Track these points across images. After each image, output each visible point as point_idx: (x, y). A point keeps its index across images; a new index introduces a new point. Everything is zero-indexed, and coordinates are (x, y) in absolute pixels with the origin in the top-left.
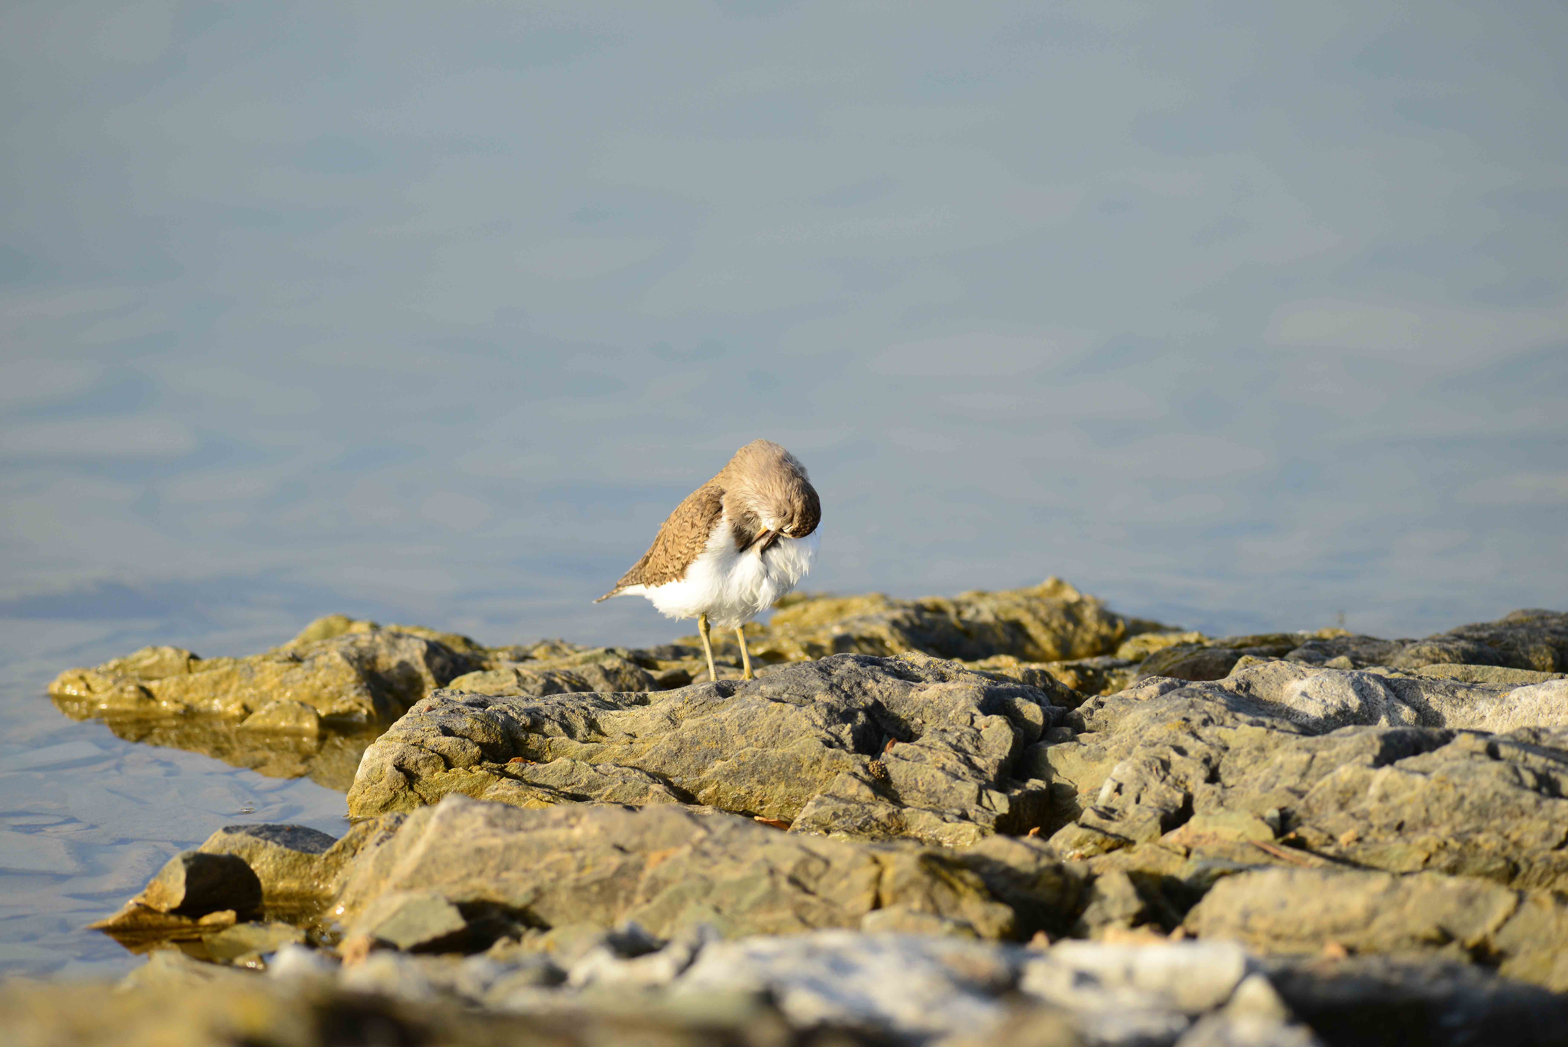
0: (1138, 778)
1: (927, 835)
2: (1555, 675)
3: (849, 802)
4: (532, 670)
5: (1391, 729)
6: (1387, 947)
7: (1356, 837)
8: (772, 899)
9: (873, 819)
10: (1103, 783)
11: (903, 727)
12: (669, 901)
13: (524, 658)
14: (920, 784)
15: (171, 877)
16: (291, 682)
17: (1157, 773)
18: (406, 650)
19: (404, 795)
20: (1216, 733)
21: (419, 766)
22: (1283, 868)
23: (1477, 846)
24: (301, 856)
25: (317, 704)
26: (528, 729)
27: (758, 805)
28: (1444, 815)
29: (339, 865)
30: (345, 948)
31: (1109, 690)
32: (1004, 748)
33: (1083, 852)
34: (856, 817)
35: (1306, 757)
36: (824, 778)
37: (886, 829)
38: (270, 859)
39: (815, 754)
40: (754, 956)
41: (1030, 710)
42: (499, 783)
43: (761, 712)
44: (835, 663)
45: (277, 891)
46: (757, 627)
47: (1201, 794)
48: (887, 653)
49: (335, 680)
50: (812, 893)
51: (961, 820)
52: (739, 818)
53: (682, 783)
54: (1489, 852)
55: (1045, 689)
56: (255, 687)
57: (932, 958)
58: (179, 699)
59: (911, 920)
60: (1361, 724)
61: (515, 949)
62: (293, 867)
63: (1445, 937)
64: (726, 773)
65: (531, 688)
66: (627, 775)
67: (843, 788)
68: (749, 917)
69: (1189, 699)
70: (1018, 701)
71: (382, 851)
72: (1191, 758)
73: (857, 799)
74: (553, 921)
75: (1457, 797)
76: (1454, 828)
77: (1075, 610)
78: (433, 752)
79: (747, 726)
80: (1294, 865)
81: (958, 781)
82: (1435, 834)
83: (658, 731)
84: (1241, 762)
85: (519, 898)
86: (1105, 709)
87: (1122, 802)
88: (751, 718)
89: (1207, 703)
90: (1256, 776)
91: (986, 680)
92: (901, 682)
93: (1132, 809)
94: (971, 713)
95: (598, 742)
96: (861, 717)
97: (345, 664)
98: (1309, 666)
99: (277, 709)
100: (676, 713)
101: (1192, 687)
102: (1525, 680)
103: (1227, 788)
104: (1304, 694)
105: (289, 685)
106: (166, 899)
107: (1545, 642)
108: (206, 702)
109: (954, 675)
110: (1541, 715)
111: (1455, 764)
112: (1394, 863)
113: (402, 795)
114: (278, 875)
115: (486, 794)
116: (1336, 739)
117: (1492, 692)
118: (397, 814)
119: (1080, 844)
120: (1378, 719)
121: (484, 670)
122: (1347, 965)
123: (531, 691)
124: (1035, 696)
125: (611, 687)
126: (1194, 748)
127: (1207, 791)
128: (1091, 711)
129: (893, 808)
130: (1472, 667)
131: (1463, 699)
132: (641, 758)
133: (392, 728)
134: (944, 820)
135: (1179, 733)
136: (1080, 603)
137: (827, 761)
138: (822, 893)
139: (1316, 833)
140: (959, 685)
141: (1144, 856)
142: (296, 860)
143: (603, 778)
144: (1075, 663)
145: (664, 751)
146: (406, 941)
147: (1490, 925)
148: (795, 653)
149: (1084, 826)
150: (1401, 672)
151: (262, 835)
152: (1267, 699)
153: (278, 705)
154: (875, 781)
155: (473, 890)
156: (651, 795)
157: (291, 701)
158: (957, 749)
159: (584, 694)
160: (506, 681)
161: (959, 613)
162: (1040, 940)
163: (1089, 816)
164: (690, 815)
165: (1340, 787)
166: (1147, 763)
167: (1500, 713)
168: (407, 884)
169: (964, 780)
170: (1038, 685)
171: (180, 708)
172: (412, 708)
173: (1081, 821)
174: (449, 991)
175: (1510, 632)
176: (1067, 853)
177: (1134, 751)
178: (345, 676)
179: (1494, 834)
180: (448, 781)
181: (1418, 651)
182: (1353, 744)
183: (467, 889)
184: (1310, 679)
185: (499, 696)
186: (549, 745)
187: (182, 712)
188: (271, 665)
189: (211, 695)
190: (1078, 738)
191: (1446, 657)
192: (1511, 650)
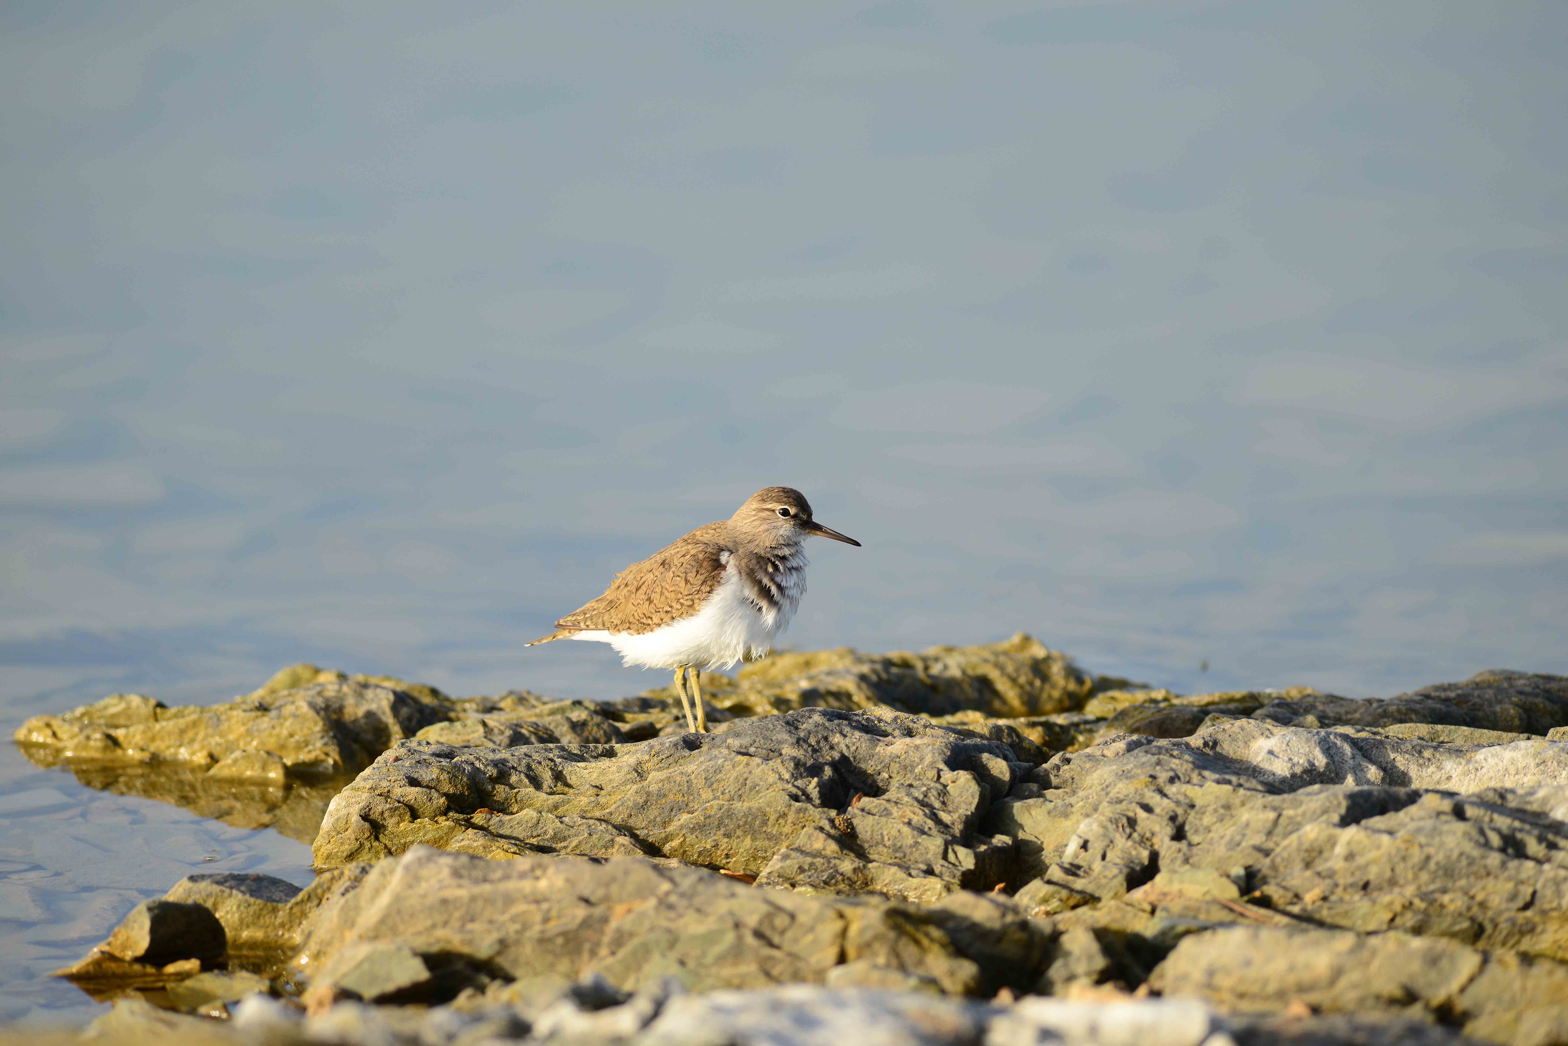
0: (1105, 835)
1: (892, 890)
2: (1522, 736)
3: (815, 856)
4: (498, 721)
5: (1357, 789)
6: (1351, 1006)
7: (1321, 895)
8: (737, 952)
9: (838, 873)
10: (1069, 839)
11: (870, 781)
12: (634, 953)
13: (491, 709)
14: (886, 838)
15: (136, 926)
16: (258, 730)
17: (1123, 830)
18: (373, 700)
19: (370, 845)
20: (1183, 790)
21: (385, 816)
22: (1248, 926)
23: (1442, 906)
24: (266, 905)
25: (283, 754)
26: (494, 780)
27: (723, 859)
28: (1410, 875)
29: (304, 915)
30: (309, 998)
31: (1076, 746)
32: (971, 804)
33: (1049, 909)
34: (822, 871)
35: (1272, 815)
36: (790, 832)
37: (851, 883)
38: (235, 908)
39: (781, 808)
40: (719, 1010)
41: (996, 766)
42: (465, 834)
43: (728, 765)
44: (803, 716)
45: (242, 940)
46: (725, 680)
47: (1167, 851)
48: (855, 707)
49: (302, 730)
50: (777, 947)
51: (927, 876)
52: (705, 871)
53: (648, 835)
54: (1454, 911)
55: (1012, 745)
56: (221, 736)
57: (896, 1013)
58: (145, 747)
59: (875, 975)
60: (1327, 783)
61: (480, 1000)
62: (258, 916)
63: (1410, 997)
64: (692, 826)
65: (497, 739)
66: (593, 827)
67: (809, 843)
68: (714, 970)
69: (1156, 757)
70: (985, 756)
71: (347, 902)
72: (1157, 815)
73: (823, 853)
74: (517, 973)
75: (1423, 856)
76: (1419, 888)
77: (1043, 667)
78: (399, 802)
79: (713, 779)
80: (1259, 924)
81: (924, 836)
82: (1400, 894)
83: (625, 783)
84: (1207, 820)
85: (483, 949)
86: (1071, 766)
87: (1088, 858)
88: (718, 771)
89: (1174, 760)
90: (1222, 834)
91: (953, 735)
92: (867, 736)
93: (1097, 866)
94: (938, 768)
95: (565, 794)
96: (828, 772)
97: (311, 714)
98: (1276, 724)
99: (243, 757)
100: (643, 765)
101: (1159, 744)
102: (1492, 740)
103: (1193, 845)
104: (1271, 752)
105: (256, 734)
106: (131, 947)
107: (1512, 703)
108: (172, 750)
109: (921, 730)
110: (1507, 775)
111: (1422, 823)
112: (1359, 922)
113: (367, 845)
114: (243, 924)
115: (451, 845)
116: (1302, 798)
117: (1459, 752)
118: (362, 864)
119: (1045, 901)
120: (1344, 778)
121: (451, 720)
122: (1311, 1024)
123: (498, 742)
124: (1002, 752)
125: (578, 739)
126: (1161, 805)
127: (1173, 848)
128: (1058, 768)
129: (858, 863)
130: (1439, 727)
131: (1429, 759)
132: (608, 811)
133: (358, 778)
134: (910, 875)
135: (1146, 790)
136: (1047, 659)
137: (793, 816)
138: (787, 947)
139: (1281, 891)
140: (926, 740)
141: (1110, 913)
142: (261, 910)
143: (569, 830)
144: (1043, 719)
145: (631, 804)
146: (370, 992)
147: (1455, 986)
148: (762, 707)
149: (1049, 882)
150: (1368, 731)
151: (227, 884)
152: (1234, 757)
153: (244, 754)
154: (841, 836)
155: (438, 941)
156: (616, 847)
157: (258, 750)
158: (923, 804)
159: (551, 745)
160: (473, 732)
161: (926, 668)
162: (1005, 996)
163: (1055, 873)
164: (655, 867)
165: (1306, 846)
166: (1113, 820)
167: (1466, 773)
168: (371, 934)
169: (930, 836)
170: (1005, 740)
171: (146, 756)
172: (379, 758)
173: (1046, 877)
174: (413, 1041)
175: (1476, 693)
176: (1033, 909)
177: (1101, 808)
178: (312, 725)
179: (1459, 894)
180: (414, 832)
181: (1385, 711)
182: (1320, 803)
183: (432, 940)
184: (1277, 737)
185: (466, 747)
186: (515, 797)
187: (148, 760)
188: (237, 714)
189: (178, 743)
190: (1044, 794)
191: (1414, 717)
192: (1479, 710)
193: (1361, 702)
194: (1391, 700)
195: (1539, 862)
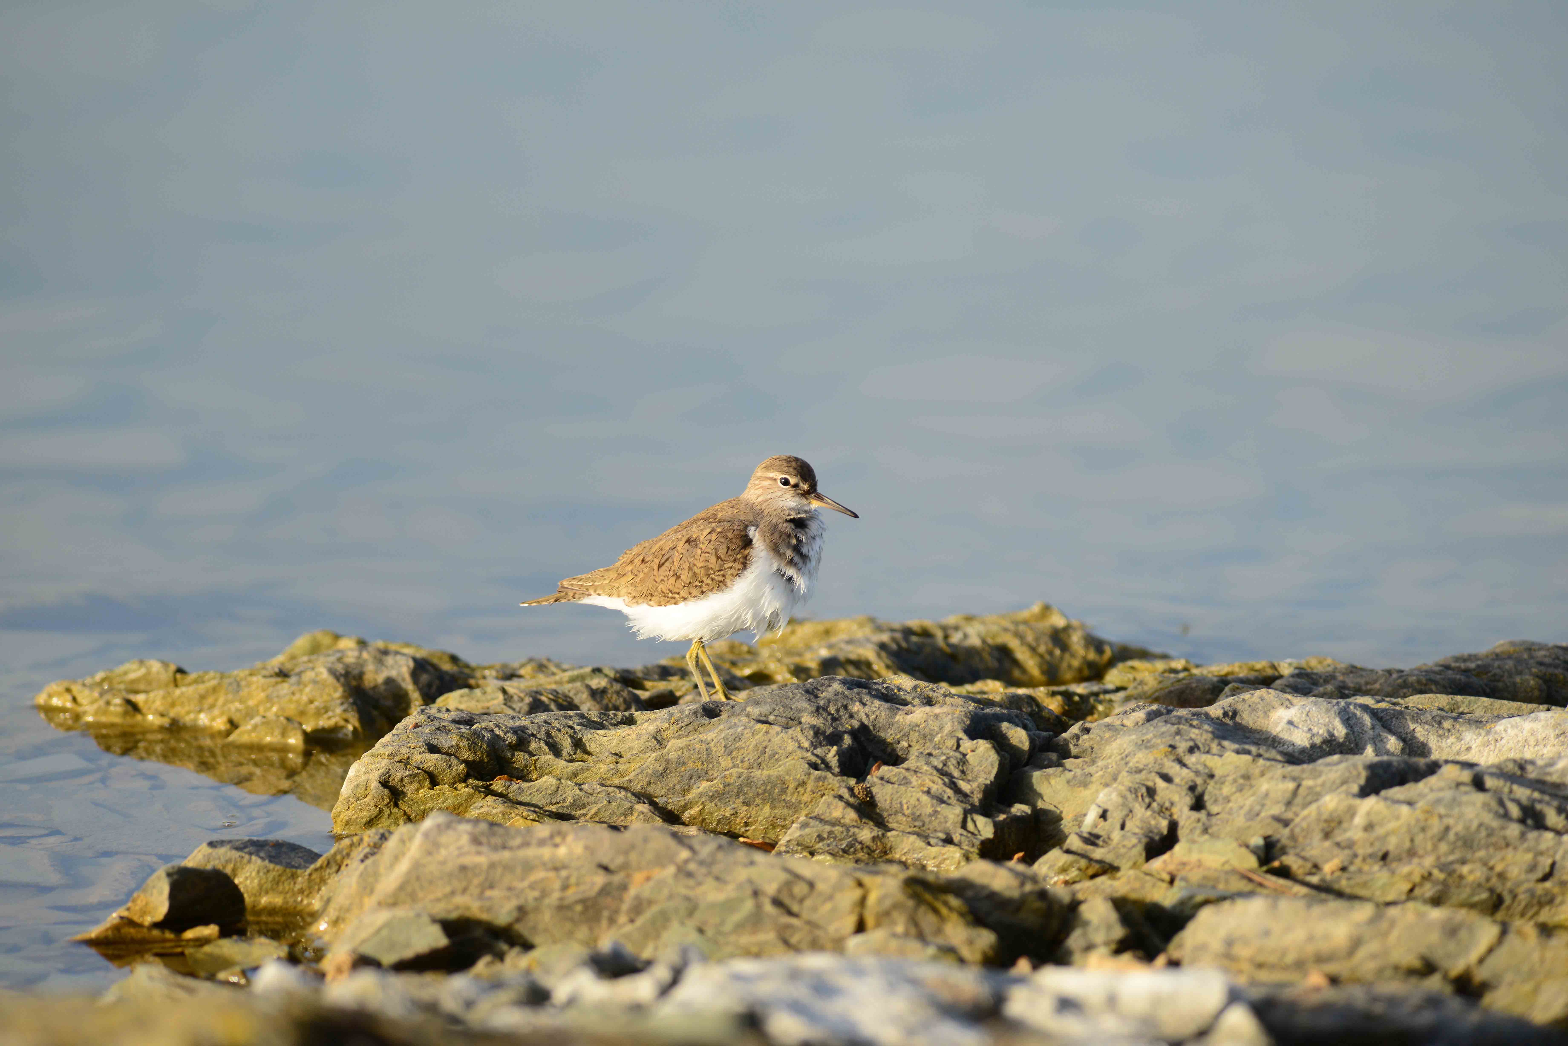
0: (1124, 805)
1: (911, 858)
2: (1541, 707)
3: (834, 824)
4: (518, 688)
5: (1377, 759)
6: (1370, 977)
7: (1340, 866)
8: (755, 920)
9: (857, 842)
10: (1088, 809)
11: (889, 750)
12: (653, 921)
13: (511, 676)
14: (905, 807)
15: (155, 891)
16: (278, 697)
17: (1143, 799)
18: (392, 667)
19: (389, 812)
20: (1202, 760)
21: (404, 782)
22: (1267, 896)
23: (1461, 877)
24: (285, 871)
25: (302, 720)
26: (514, 748)
27: (742, 827)
28: (1429, 846)
29: (323, 881)
30: (328, 964)
31: (1096, 716)
32: (990, 773)
33: (1068, 878)
34: (841, 840)
35: (1291, 785)
36: (809, 800)
37: (870, 851)
38: (254, 874)
39: (800, 776)
40: (738, 978)
41: (1016, 735)
42: (484, 800)
43: (747, 734)
44: (822, 685)
45: (261, 906)
46: (745, 648)
47: (1186, 821)
48: (875, 676)
49: (321, 696)
50: (796, 915)
51: (946, 844)
52: (724, 840)
53: (667, 803)
54: (1473, 882)
55: (1031, 714)
56: (241, 701)
57: (914, 982)
58: (165, 713)
59: (894, 944)
60: (1347, 753)
61: (498, 967)
62: (277, 882)
63: (1428, 968)
64: (711, 794)
65: (517, 706)
66: (612, 794)
67: (828, 811)
68: (732, 938)
69: (1176, 726)
70: (1005, 725)
71: (366, 868)
72: (1177, 785)
73: (842, 821)
74: (537, 940)
75: (1442, 828)
76: (1438, 858)
77: (1062, 636)
78: (418, 768)
79: (733, 747)
80: (1278, 894)
81: (943, 805)
82: (1419, 864)
83: (644, 751)
84: (1226, 790)
85: (502, 916)
86: (1091, 735)
87: (1107, 828)
88: (737, 739)
89: (1194, 730)
90: (1241, 804)
91: (973, 704)
92: (887, 705)
93: (1116, 835)
94: (958, 737)
95: (584, 762)
96: (847, 740)
97: (331, 680)
98: (1295, 694)
99: (263, 723)
100: (662, 733)
101: (1178, 714)
102: (1511, 711)
103: (1212, 815)
104: (1290, 723)
105: (276, 700)
106: (150, 913)
107: (1531, 674)
108: (192, 716)
109: (941, 699)
110: (1527, 746)
111: (1441, 794)
112: (1378, 893)
113: (387, 811)
114: (262, 890)
115: (471, 812)
116: (1321, 768)
117: (1478, 723)
118: (381, 831)
119: (1064, 870)
120: (1364, 749)
121: (470, 687)
122: (1330, 994)
123: (518, 709)
124: (1022, 721)
125: (597, 706)
126: (1180, 775)
127: (1193, 818)
128: (1077, 737)
129: (877, 832)
130: (1459, 698)
131: (1449, 730)
132: (627, 778)
133: (378, 745)
134: (929, 844)
135: (1165, 760)
136: (1067, 629)
137: (812, 784)
138: (805, 915)
139: (1300, 862)
140: (945, 709)
141: (1129, 882)
142: (280, 876)
143: (588, 797)
144: (1062, 688)
145: (650, 771)
146: (388, 958)
147: (1473, 957)
148: (782, 675)
149: (1068, 852)
150: (1388, 702)
151: (246, 850)
152: (1254, 727)
153: (264, 720)
154: (860, 804)
155: (457, 908)
156: (636, 814)
157: (278, 716)
158: (942, 773)
159: (571, 713)
160: (493, 699)
161: (946, 637)
162: (1023, 966)
163: (1073, 842)
164: (674, 835)
165: (1325, 816)
166: (1132, 789)
167: (1486, 744)
168: (391, 901)
169: (949, 804)
170: (1024, 710)
171: (165, 722)
172: (399, 725)
173: (1065, 846)
174: (431, 1008)
175: (1496, 664)
176: (1051, 878)
177: (1120, 778)
178: (332, 691)
179: (1478, 865)
180: (433, 799)
181: (1404, 681)
182: (1339, 773)
183: (451, 907)
184: (1296, 708)
185: (486, 714)
186: (535, 764)
187: (167, 726)
188: (257, 680)
189: (197, 708)
190: (1064, 763)
191: (1433, 687)
192: (1499, 681)
193: (1381, 673)
194: (1411, 670)
195: (1559, 833)
